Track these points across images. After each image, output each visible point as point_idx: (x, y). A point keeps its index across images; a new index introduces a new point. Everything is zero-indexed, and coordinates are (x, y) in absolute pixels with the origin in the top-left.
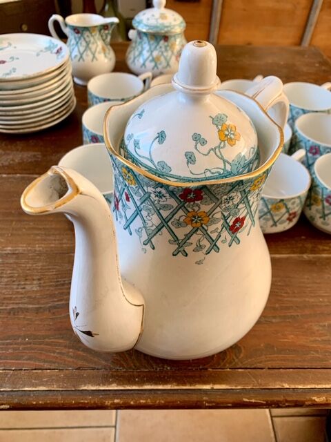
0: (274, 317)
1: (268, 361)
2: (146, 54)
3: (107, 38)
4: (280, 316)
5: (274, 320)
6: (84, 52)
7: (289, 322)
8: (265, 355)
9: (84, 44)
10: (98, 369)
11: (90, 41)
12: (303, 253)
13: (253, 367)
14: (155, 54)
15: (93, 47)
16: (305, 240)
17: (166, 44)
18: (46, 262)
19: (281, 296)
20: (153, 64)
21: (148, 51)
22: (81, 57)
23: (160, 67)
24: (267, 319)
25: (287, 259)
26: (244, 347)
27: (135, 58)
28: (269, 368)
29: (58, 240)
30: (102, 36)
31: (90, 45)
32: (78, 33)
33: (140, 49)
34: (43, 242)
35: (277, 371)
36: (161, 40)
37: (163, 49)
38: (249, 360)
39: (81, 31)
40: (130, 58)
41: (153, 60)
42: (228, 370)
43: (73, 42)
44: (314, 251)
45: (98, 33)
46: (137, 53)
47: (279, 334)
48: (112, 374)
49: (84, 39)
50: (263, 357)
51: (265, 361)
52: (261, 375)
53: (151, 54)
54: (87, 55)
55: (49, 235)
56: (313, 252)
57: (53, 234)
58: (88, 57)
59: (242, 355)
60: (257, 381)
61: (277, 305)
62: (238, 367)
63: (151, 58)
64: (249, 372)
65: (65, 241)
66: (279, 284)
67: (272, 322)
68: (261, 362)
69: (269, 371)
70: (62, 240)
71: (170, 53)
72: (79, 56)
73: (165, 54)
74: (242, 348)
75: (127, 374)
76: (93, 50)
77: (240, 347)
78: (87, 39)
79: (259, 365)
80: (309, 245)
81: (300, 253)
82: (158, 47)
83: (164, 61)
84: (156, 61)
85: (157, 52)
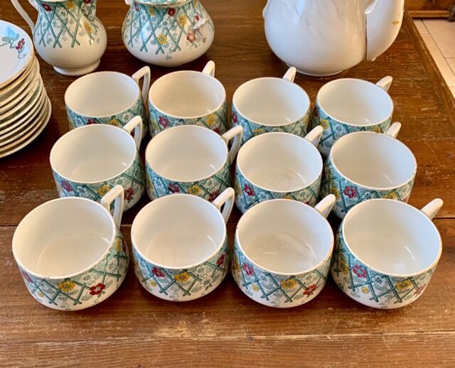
2: (146, 33)
3: (90, 12)
6: (60, 34)
9: (59, 23)
11: (67, 19)
12: (326, 333)
14: (158, 32)
15: (72, 27)
16: (332, 313)
17: (172, 18)
18: (7, 355)
20: (157, 46)
21: (148, 29)
22: (57, 41)
23: (166, 50)
25: (307, 340)
27: (132, 37)
29: (23, 323)
30: (83, 11)
31: (68, 25)
32: (49, 9)
33: (138, 25)
34: (4, 327)
36: (164, 14)
37: (169, 26)
39: (52, 8)
40: (126, 36)
41: (156, 41)
43: (44, 20)
44: (342, 328)
45: (77, 7)
46: (134, 31)
49: (58, 16)
53: (153, 33)
54: (65, 40)
55: (12, 316)
56: (340, 329)
57: (17, 315)
58: (66, 41)
63: (152, 38)
65: (31, 325)
70: (28, 322)
71: (178, 30)
72: (54, 40)
73: (172, 32)
76: (72, 30)
78: (63, 17)
80: (336, 321)
81: (323, 333)
82: (162, 23)
83: (171, 41)
84: (161, 43)
85: (161, 30)
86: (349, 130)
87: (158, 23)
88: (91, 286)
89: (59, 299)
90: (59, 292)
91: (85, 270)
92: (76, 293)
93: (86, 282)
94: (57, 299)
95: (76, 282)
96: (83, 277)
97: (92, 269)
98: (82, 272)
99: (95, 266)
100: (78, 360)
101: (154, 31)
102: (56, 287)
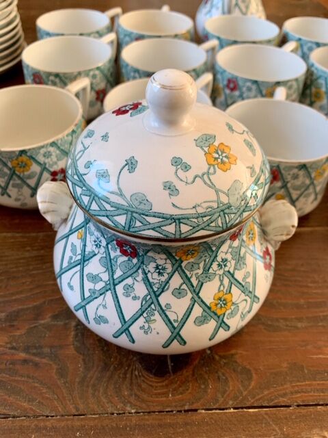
0: (300, 320)
1: (297, 392)
4: (307, 318)
5: (299, 325)
7: (323, 326)
8: (291, 382)
10: (14, 417)
13: (271, 404)
14: (210, 291)
19: (308, 287)
24: (288, 323)
26: (256, 370)
28: (298, 406)
35: (311, 409)
38: (266, 392)
41: (209, 313)
42: (232, 410)
47: (309, 347)
48: (36, 426)
50: (288, 385)
51: (292, 393)
52: (286, 418)
59: (253, 383)
60: (281, 429)
61: (302, 301)
62: (248, 404)
64: (266, 414)
66: (302, 269)
67: (296, 328)
68: (284, 395)
69: (299, 410)
74: (253, 372)
75: (63, 424)
77: (249, 370)
79: (283, 401)
82: (215, 266)
83: (243, 296)
84: (219, 312)
85: (216, 282)
86: (318, 45)
87: (206, 270)
88: (52, 170)
89: (14, 186)
90: (13, 173)
91: (46, 142)
92: (34, 177)
93: (46, 161)
94: (10, 187)
95: (34, 159)
96: (42, 151)
97: (54, 142)
98: (42, 144)
99: (57, 140)
100: (42, 252)
101: (196, 292)
102: (9, 164)
